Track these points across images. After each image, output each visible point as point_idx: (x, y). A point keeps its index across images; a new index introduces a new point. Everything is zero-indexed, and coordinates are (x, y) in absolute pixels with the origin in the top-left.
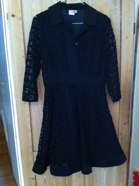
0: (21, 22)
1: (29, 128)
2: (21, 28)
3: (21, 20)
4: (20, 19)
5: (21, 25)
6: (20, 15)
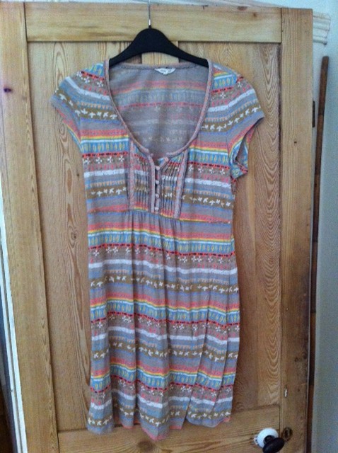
0: (27, 105)
1: (48, 372)
2: (29, 121)
3: (28, 99)
4: (25, 99)
5: (26, 113)
6: (26, 87)
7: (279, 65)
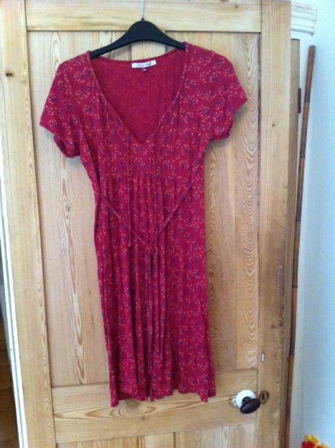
0: (27, 88)
1: (43, 332)
2: (28, 103)
3: (28, 82)
4: (24, 82)
5: (26, 96)
6: (25, 72)
7: (259, 53)
